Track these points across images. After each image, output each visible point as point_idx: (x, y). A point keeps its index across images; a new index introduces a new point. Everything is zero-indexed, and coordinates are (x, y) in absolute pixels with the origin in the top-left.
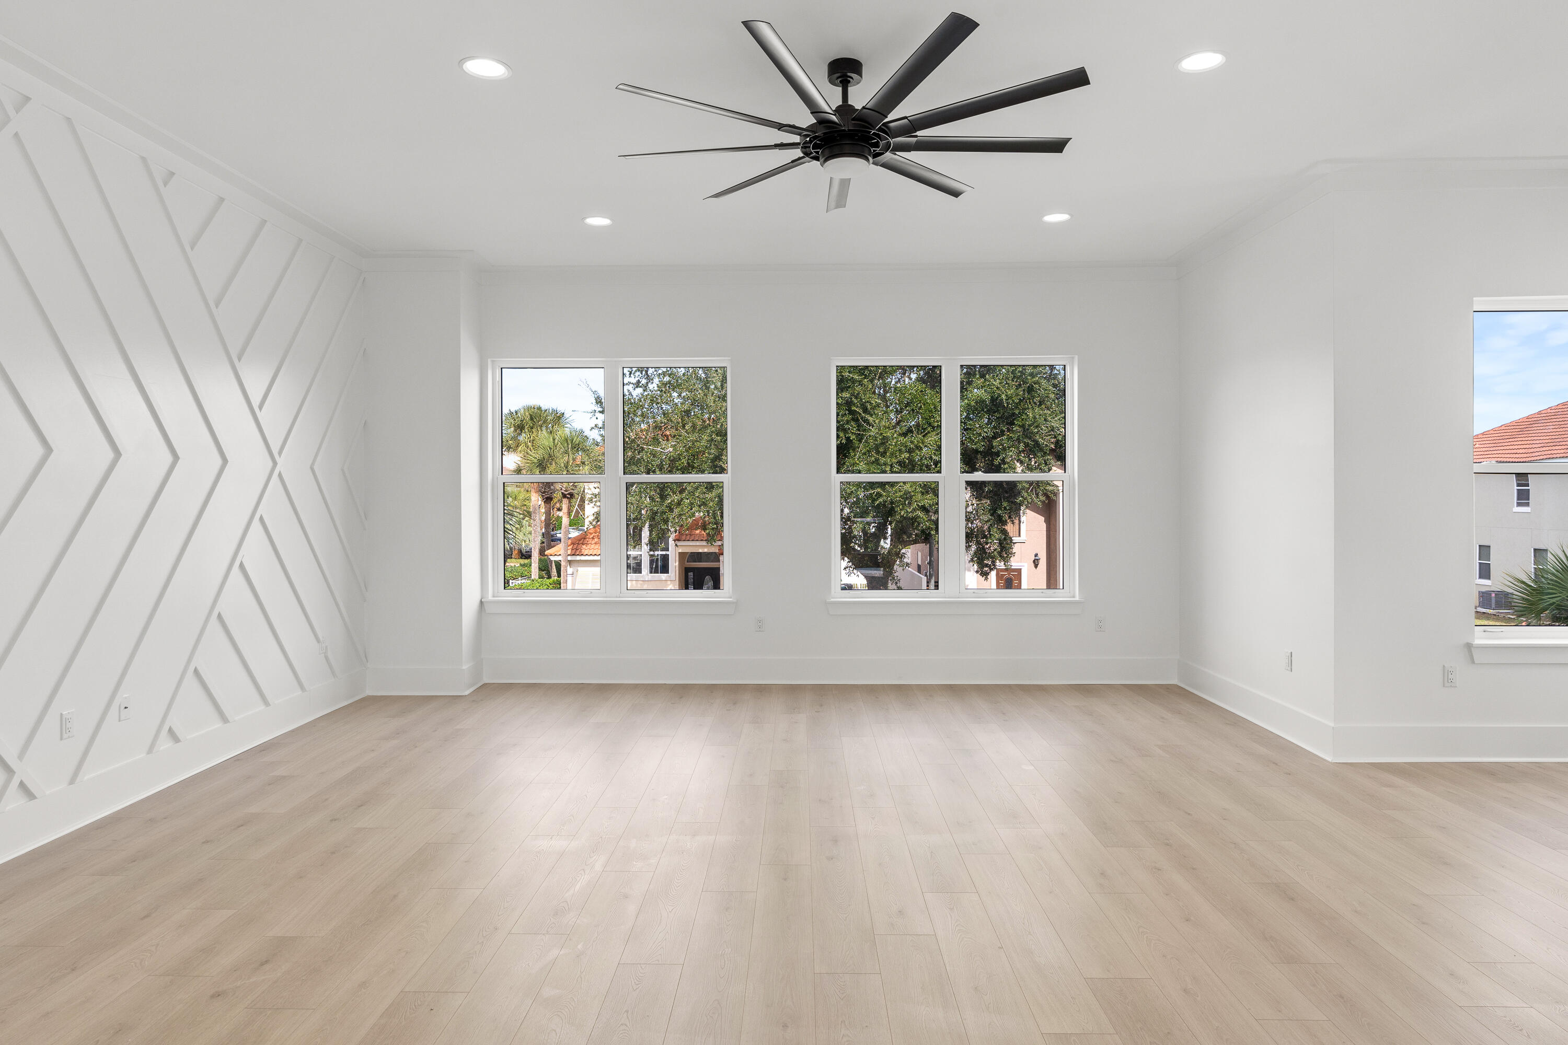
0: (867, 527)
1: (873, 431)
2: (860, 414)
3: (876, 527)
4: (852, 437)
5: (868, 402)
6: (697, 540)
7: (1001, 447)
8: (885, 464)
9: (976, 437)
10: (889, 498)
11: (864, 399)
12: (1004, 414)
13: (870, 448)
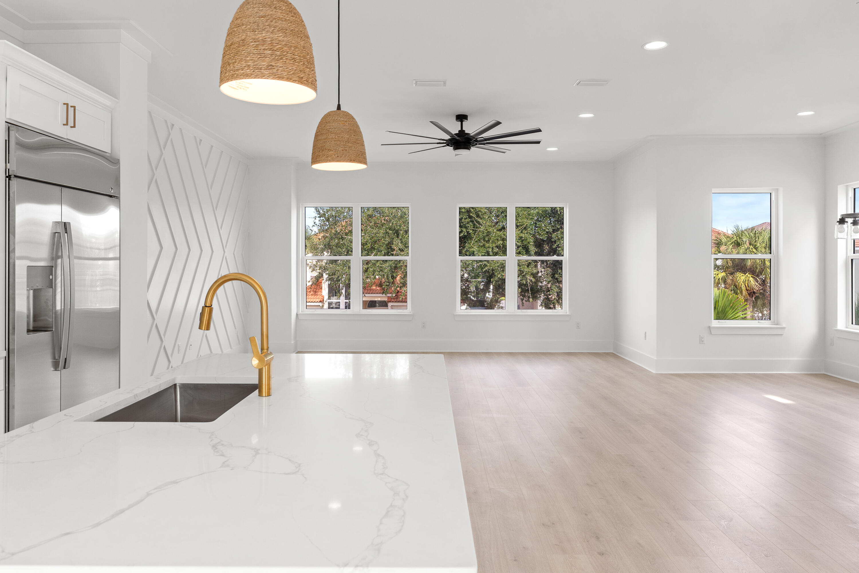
0: (478, 284)
1: (482, 228)
2: (475, 218)
3: (484, 284)
4: (471, 231)
5: (480, 211)
6: (374, 293)
7: (557, 238)
8: (489, 247)
9: (542, 232)
10: (491, 267)
11: (477, 209)
12: (558, 218)
13: (480, 238)
